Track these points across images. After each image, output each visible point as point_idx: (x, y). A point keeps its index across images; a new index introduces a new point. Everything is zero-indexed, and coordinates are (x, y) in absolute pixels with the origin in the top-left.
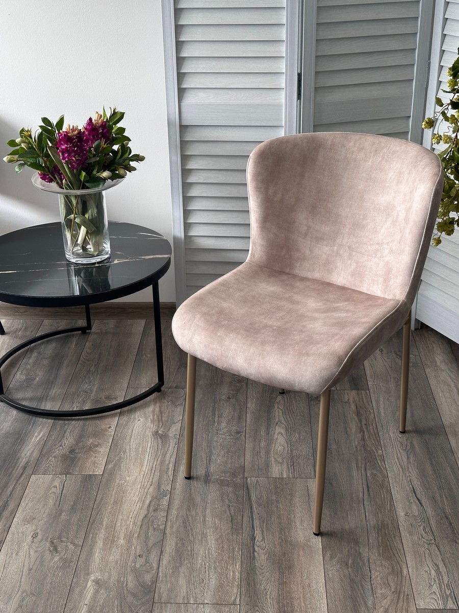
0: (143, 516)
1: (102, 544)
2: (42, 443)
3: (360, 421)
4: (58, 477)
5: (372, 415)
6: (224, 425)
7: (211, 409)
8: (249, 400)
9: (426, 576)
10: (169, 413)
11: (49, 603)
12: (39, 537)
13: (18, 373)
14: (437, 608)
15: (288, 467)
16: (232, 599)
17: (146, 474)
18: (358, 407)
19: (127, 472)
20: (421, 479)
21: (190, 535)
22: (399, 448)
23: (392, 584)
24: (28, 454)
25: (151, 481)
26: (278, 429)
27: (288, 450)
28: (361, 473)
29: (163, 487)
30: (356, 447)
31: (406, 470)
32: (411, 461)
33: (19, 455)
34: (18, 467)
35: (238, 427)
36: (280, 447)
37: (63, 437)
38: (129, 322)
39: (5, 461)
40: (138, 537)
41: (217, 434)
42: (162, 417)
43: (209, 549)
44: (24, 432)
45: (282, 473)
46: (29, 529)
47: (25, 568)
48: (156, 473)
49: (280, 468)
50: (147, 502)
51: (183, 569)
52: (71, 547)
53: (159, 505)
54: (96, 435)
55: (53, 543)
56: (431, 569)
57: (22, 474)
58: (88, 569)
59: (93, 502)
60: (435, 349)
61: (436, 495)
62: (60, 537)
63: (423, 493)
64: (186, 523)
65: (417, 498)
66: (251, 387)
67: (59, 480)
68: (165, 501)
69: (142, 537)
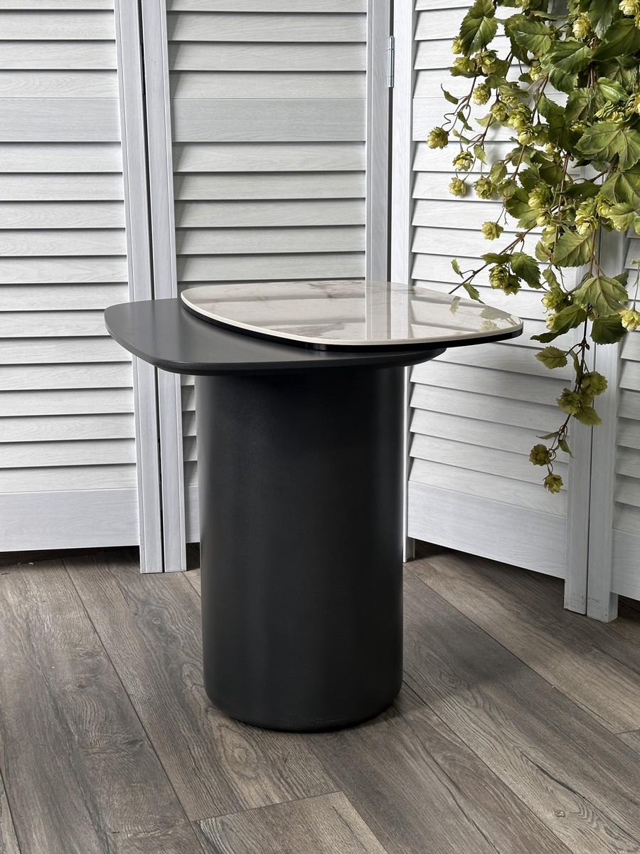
6: (93, 735)
7: (52, 712)
8: (127, 683)
15: (275, 783)
20: (540, 746)
22: (465, 705)
26: (213, 721)
27: (256, 753)
28: (424, 761)
31: (503, 737)
32: (501, 722)
35: (127, 732)
36: (237, 752)
41: (88, 754)
45: (266, 796)
49: (257, 786)
61: (585, 769)
63: (561, 770)
65: (556, 781)
66: (119, 661)
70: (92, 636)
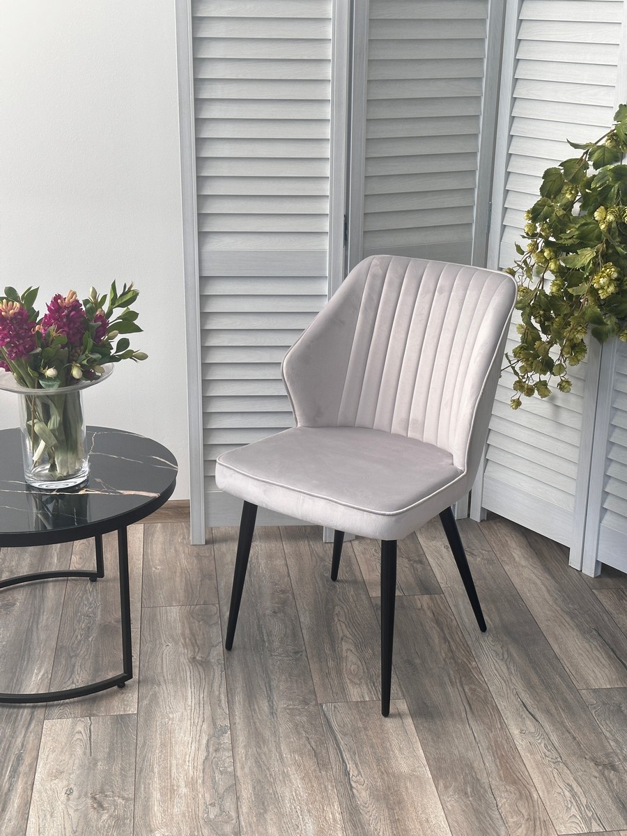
0: (204, 758)
1: (159, 794)
2: (46, 680)
3: (442, 630)
4: (80, 720)
5: (454, 622)
6: (276, 644)
7: (256, 627)
8: (301, 614)
9: (560, 798)
10: (203, 634)
12: (75, 793)
14: (581, 832)
15: (369, 689)
17: (193, 708)
18: (436, 614)
19: (168, 708)
20: (529, 690)
21: (268, 775)
22: (495, 658)
23: (523, 811)
25: (202, 716)
26: (345, 646)
27: (363, 669)
28: (458, 689)
29: (219, 723)
30: (444, 660)
31: (509, 682)
32: (513, 673)
34: (23, 712)
35: (295, 645)
36: (353, 666)
37: (72, 672)
40: (203, 782)
41: (271, 655)
42: (196, 640)
43: (296, 790)
44: (18, 669)
45: (363, 695)
46: (60, 785)
47: (67, 831)
48: (206, 707)
49: (359, 689)
50: (204, 741)
51: (269, 816)
52: (120, 801)
53: (219, 744)
54: (115, 666)
55: (95, 799)
56: (564, 789)
57: (31, 720)
58: (150, 825)
59: (133, 746)
60: (509, 542)
61: (550, 708)
62: (102, 792)
63: (535, 707)
64: (259, 762)
65: (530, 713)
66: (299, 598)
67: (83, 725)
68: (226, 739)
69: (209, 783)
70: (286, 579)
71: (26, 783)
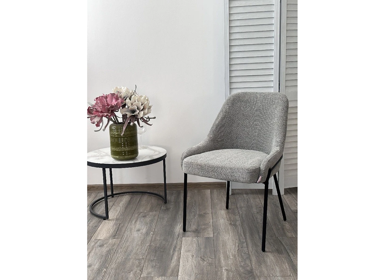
0: (237, 249)
1: (223, 258)
2: (182, 228)
10: (233, 218)
11: (208, 276)
12: (195, 256)
13: (162, 207)
15: (294, 234)
16: (289, 274)
17: (232, 236)
19: (223, 236)
24: (178, 231)
25: (235, 238)
26: (284, 222)
27: (292, 228)
29: (241, 241)
33: (174, 231)
34: (176, 235)
38: (203, 191)
39: (169, 234)
40: (238, 256)
43: (271, 259)
44: (173, 225)
46: (190, 254)
47: (193, 266)
48: (237, 236)
49: (291, 234)
50: (237, 245)
51: (263, 266)
52: (210, 259)
53: (242, 246)
54: (204, 225)
55: (202, 258)
57: (178, 237)
58: (221, 266)
59: (213, 245)
62: (204, 256)
67: (195, 239)
68: (245, 245)
69: (240, 256)
71: (178, 253)
